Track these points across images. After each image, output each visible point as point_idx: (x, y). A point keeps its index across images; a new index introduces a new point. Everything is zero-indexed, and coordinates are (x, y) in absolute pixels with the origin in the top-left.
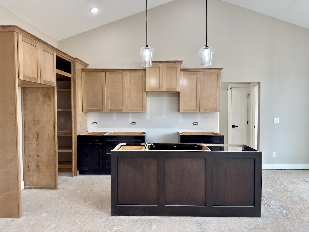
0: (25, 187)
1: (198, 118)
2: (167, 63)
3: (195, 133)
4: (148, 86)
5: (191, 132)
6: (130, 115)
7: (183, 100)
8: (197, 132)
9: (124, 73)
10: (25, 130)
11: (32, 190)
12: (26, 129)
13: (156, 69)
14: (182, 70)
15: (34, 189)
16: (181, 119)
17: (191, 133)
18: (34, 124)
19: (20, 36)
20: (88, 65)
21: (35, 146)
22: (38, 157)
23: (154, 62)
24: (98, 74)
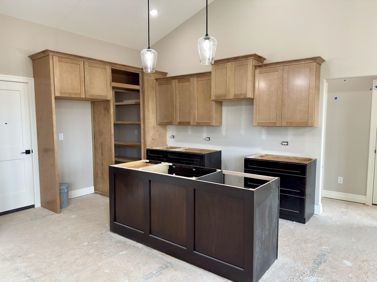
0: (96, 191)
1: (290, 136)
2: (236, 59)
3: (282, 157)
4: (213, 92)
5: (277, 155)
6: (205, 128)
7: (259, 110)
8: (287, 156)
9: (191, 79)
10: (95, 141)
11: (99, 195)
12: (96, 139)
13: (223, 69)
14: (257, 67)
15: (100, 194)
16: (264, 136)
17: (278, 157)
18: (100, 135)
19: (56, 59)
20: (167, 73)
21: (100, 156)
22: (102, 165)
23: (215, 62)
24: (169, 83)
